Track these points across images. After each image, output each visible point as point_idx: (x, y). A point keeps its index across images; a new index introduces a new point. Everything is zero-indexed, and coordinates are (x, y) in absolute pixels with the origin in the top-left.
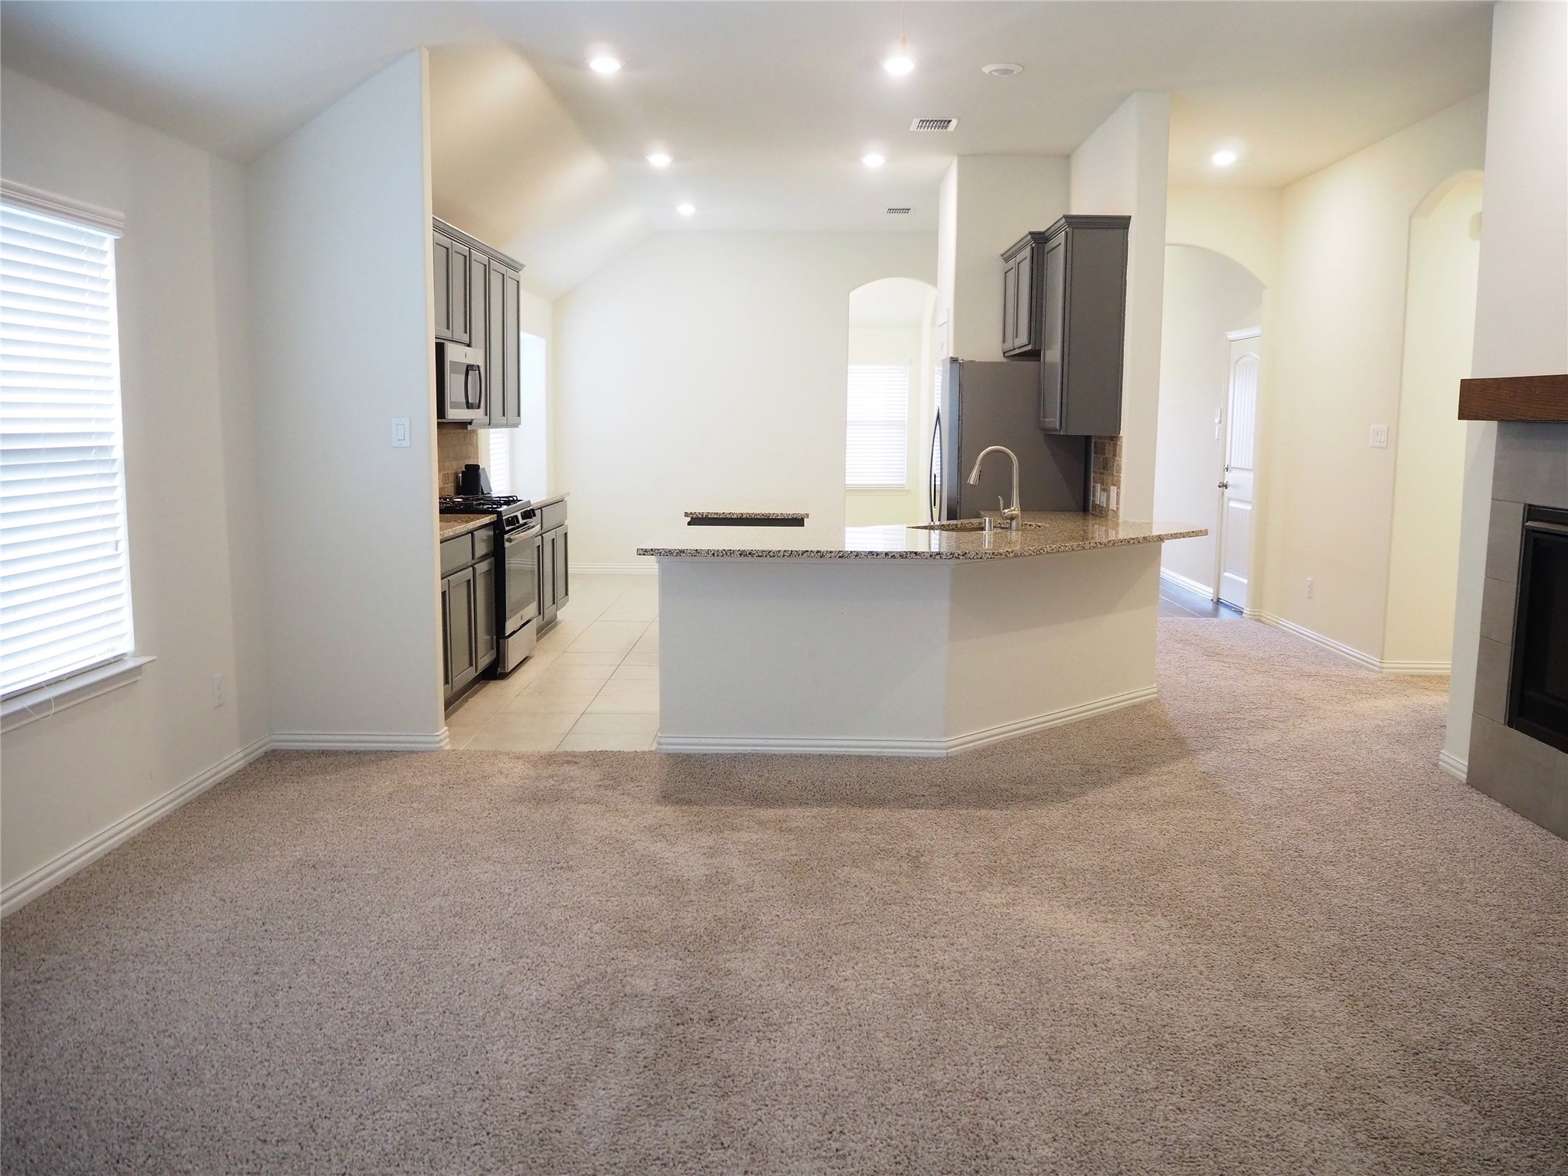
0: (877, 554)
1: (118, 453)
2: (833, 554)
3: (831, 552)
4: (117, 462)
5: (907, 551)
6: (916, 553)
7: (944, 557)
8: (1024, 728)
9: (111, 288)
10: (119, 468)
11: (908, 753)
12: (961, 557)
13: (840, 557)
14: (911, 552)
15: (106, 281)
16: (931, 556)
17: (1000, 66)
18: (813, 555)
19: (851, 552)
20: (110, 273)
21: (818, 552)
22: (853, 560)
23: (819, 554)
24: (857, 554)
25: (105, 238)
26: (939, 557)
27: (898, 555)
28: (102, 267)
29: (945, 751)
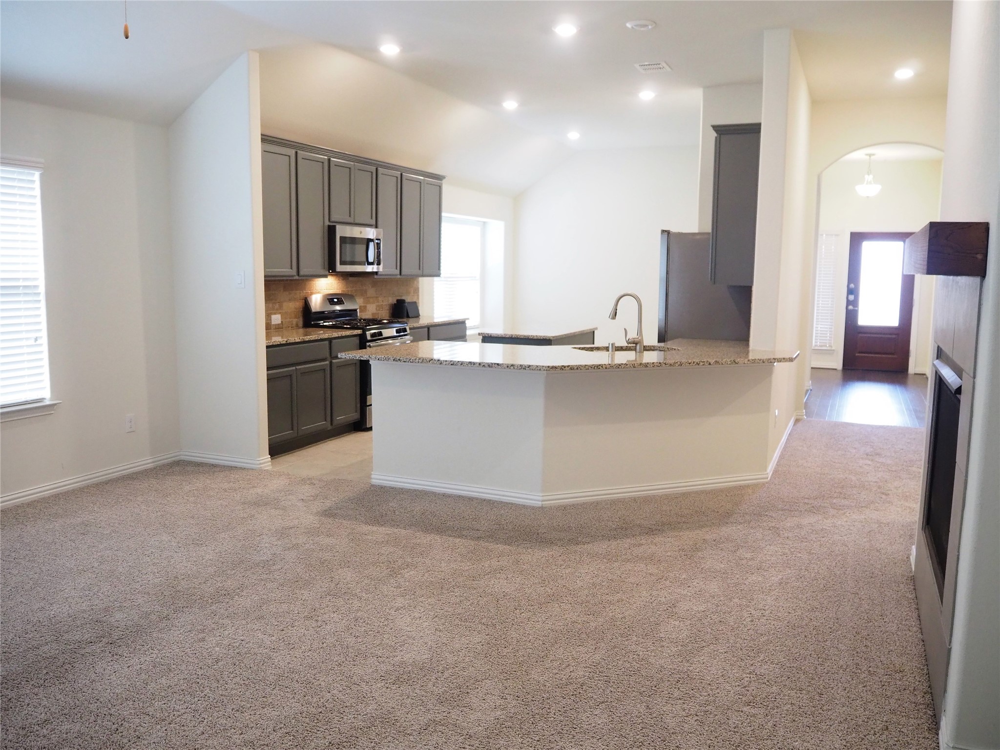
0: (474, 364)
1: (42, 289)
2: (447, 362)
3: (446, 361)
4: (41, 294)
5: (492, 362)
6: (498, 364)
7: (516, 368)
8: (618, 493)
9: (38, 201)
10: (42, 298)
11: (517, 501)
12: (527, 369)
13: (451, 364)
14: (495, 364)
15: (35, 197)
16: (508, 367)
17: (638, 22)
18: (435, 362)
19: (458, 362)
20: (37, 192)
21: (438, 360)
22: (459, 367)
23: (439, 362)
24: (462, 363)
25: (35, 173)
26: (512, 368)
27: (487, 365)
28: (33, 189)
29: (540, 503)
